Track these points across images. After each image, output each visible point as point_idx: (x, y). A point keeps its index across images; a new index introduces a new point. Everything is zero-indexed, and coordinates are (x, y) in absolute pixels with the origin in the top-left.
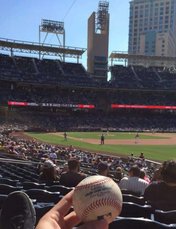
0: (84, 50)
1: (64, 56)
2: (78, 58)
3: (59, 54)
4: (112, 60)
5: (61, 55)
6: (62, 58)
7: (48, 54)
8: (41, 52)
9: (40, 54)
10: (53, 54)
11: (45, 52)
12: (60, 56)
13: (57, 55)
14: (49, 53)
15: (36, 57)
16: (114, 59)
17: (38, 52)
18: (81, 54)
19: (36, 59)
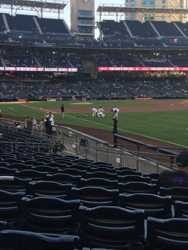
0: (65, 3)
1: (42, 11)
2: (59, 12)
3: (36, 8)
4: (100, 15)
5: (38, 10)
6: (40, 13)
7: (22, 9)
8: (14, 6)
9: (12, 8)
10: (28, 9)
11: (18, 6)
12: (36, 10)
13: (34, 9)
14: (24, 7)
15: (7, 13)
16: (103, 13)
17: (10, 6)
18: (62, 9)
19: (7, 15)
